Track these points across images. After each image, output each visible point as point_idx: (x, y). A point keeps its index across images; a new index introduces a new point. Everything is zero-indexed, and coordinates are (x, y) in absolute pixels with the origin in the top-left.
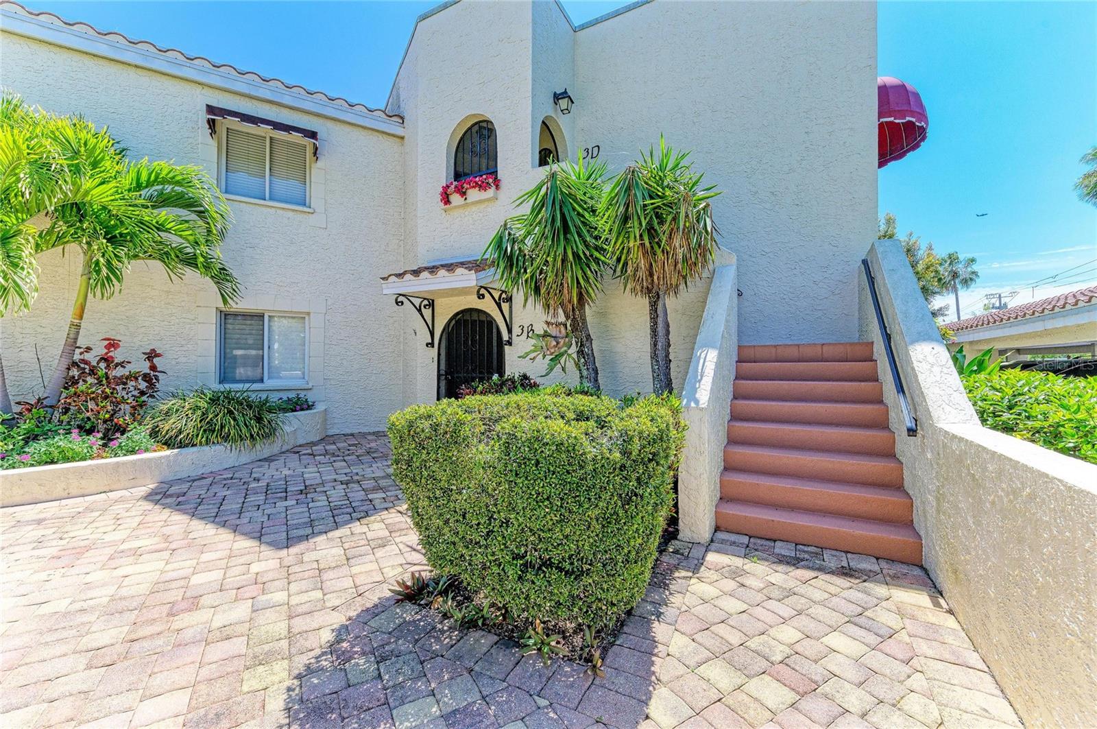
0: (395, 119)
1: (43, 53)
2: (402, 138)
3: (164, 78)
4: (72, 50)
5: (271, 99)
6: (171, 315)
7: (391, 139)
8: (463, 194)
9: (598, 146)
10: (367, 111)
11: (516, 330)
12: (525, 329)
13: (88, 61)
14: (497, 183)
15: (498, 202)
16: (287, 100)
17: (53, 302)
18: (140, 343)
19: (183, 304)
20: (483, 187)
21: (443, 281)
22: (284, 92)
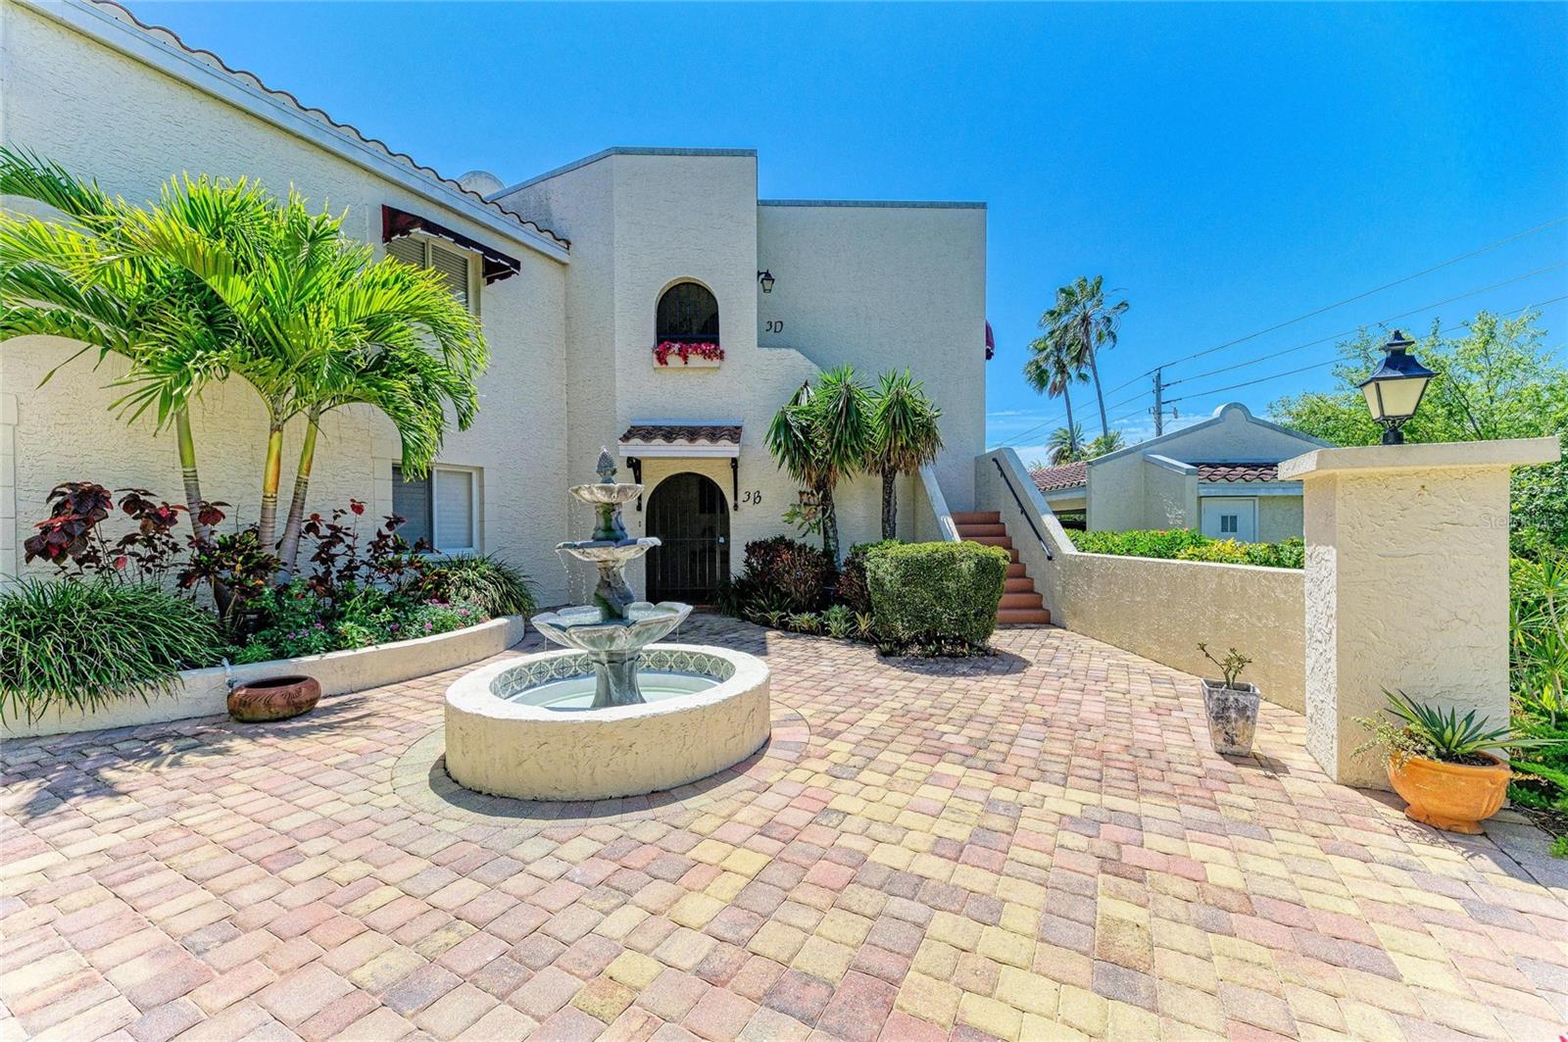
0: (562, 243)
1: (186, 100)
2: (564, 264)
3: (327, 157)
4: (222, 100)
5: (444, 201)
6: (345, 468)
7: (554, 264)
8: (685, 358)
9: (781, 322)
10: (536, 230)
11: (742, 496)
12: (752, 497)
13: (241, 121)
14: (721, 356)
15: (720, 372)
16: (462, 207)
17: (212, 447)
18: (313, 504)
19: (358, 454)
20: (707, 355)
21: (658, 448)
22: (459, 196)
